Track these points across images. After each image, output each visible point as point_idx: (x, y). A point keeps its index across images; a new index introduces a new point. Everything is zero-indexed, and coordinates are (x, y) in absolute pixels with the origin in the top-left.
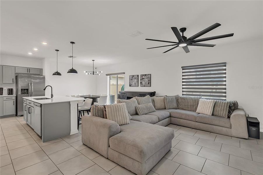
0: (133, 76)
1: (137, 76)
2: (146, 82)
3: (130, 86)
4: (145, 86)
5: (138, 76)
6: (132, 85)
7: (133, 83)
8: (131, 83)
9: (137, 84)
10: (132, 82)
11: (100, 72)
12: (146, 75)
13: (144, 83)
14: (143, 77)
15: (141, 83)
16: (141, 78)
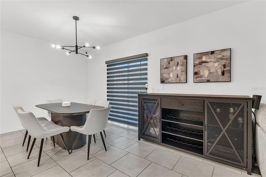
0: (172, 59)
1: (182, 58)
2: (212, 70)
3: (163, 82)
4: (208, 81)
5: (186, 57)
6: (170, 80)
7: (171, 75)
8: (164, 75)
9: (183, 78)
10: (169, 74)
11: (94, 48)
12: (212, 53)
13: (205, 73)
14: (204, 59)
15: (196, 73)
16: (197, 62)
